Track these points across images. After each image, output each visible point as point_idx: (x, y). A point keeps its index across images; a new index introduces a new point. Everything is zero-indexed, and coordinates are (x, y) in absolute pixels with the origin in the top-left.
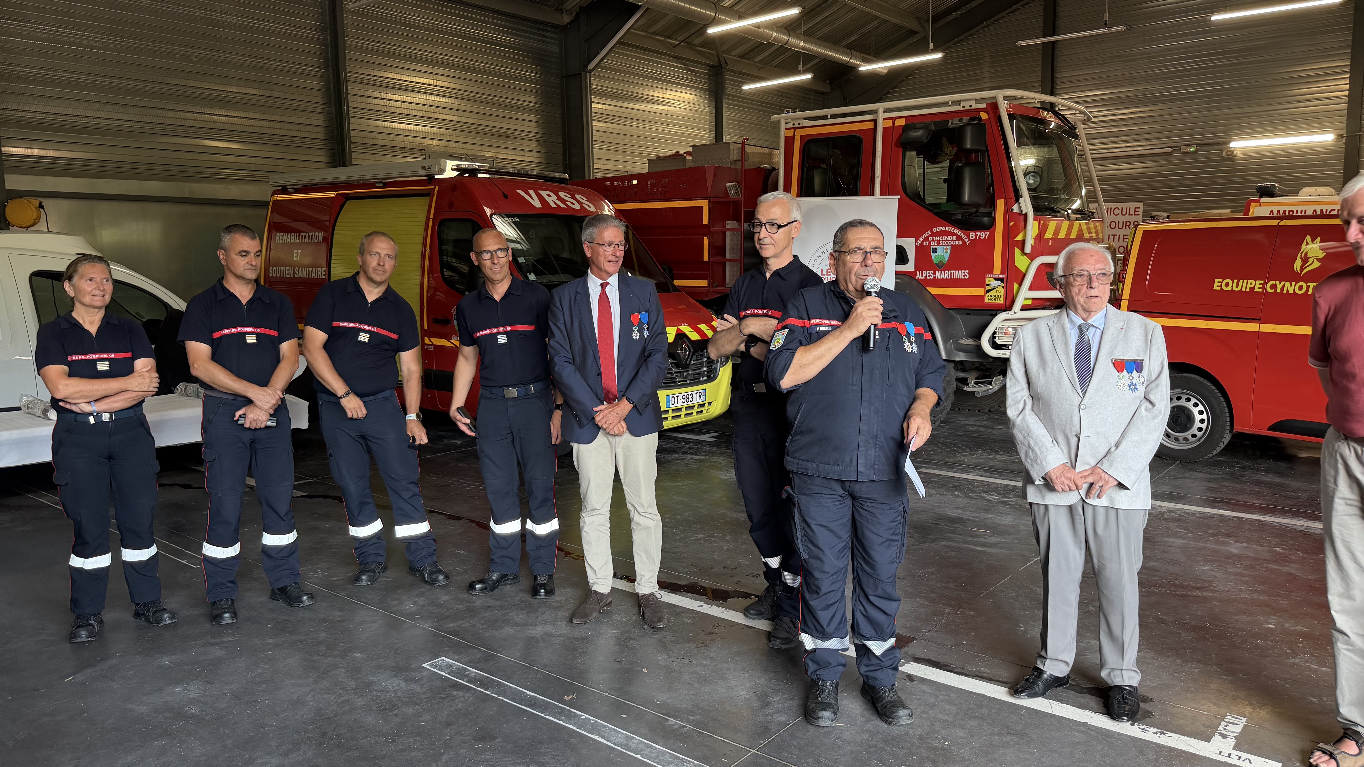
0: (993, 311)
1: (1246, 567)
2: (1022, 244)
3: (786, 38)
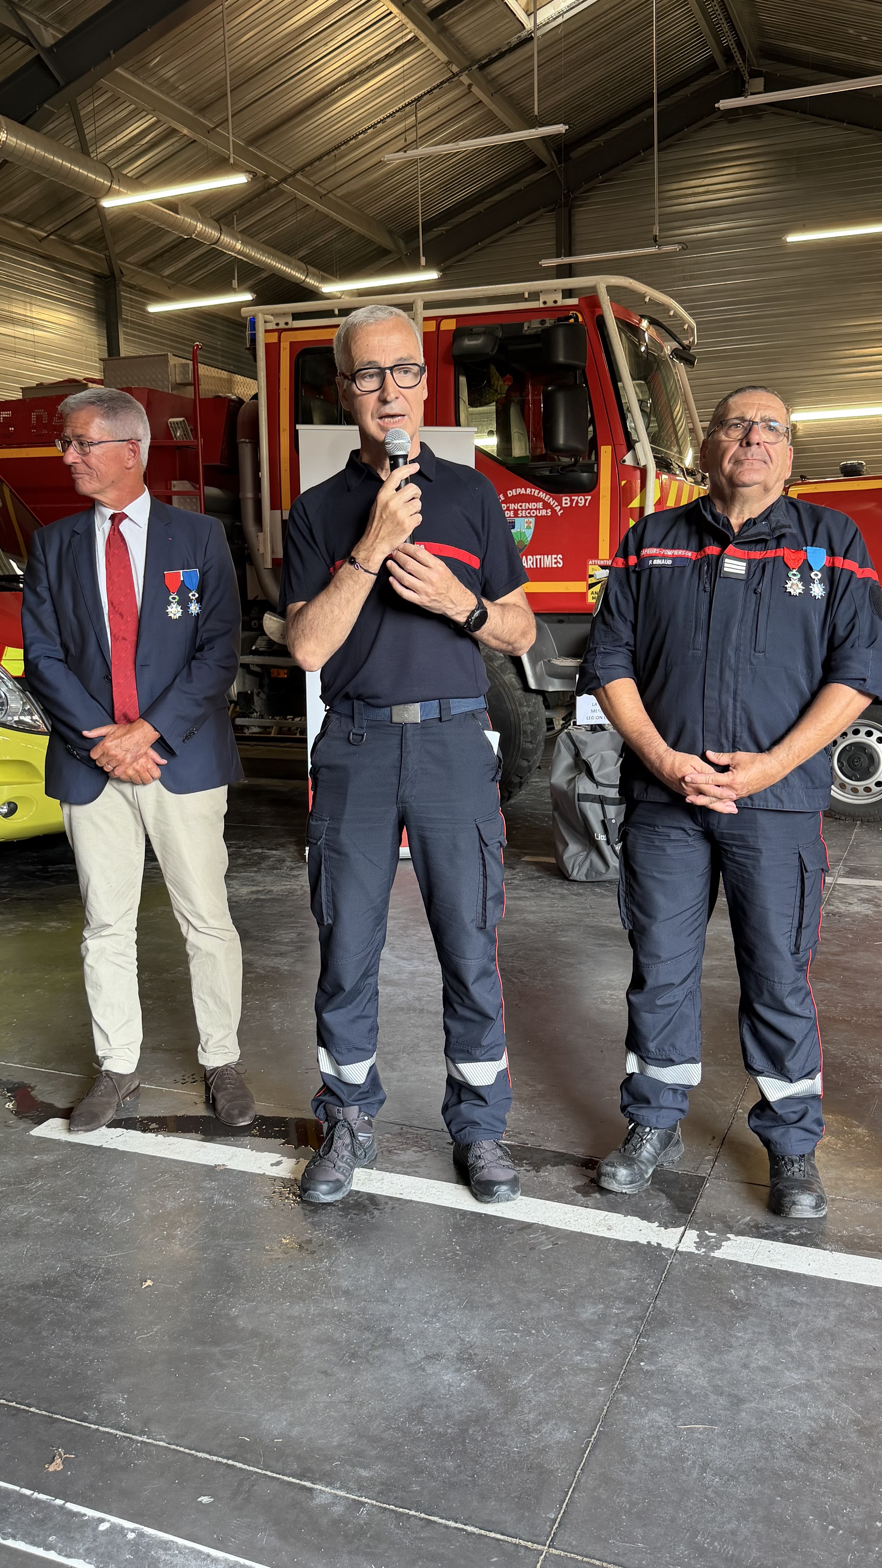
3: (215, 234)
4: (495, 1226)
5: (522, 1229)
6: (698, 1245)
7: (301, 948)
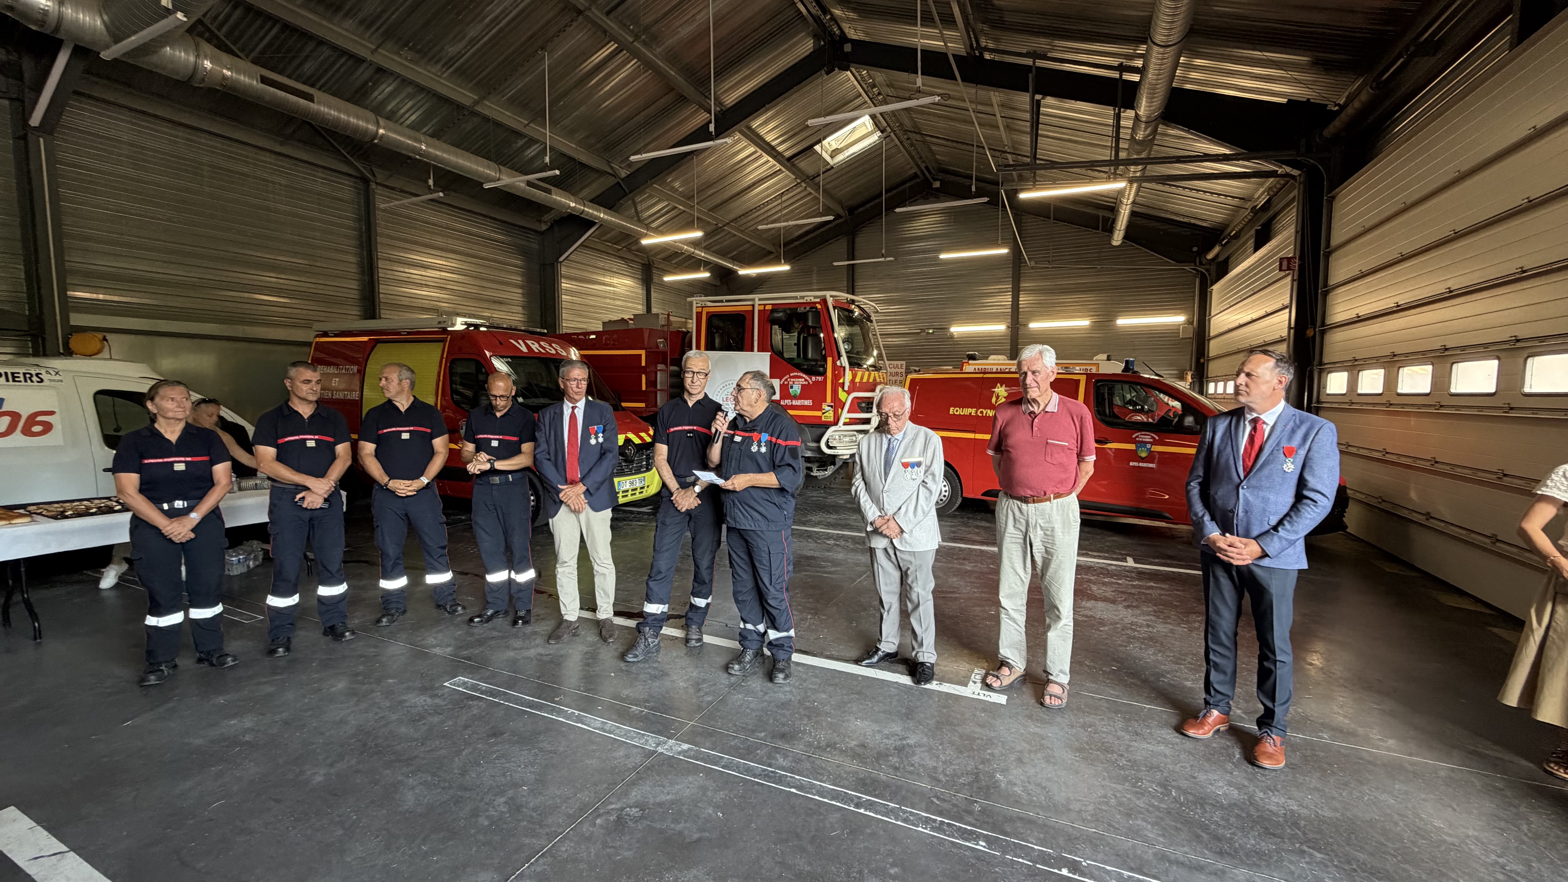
0: (826, 426)
1: (976, 578)
2: (843, 385)
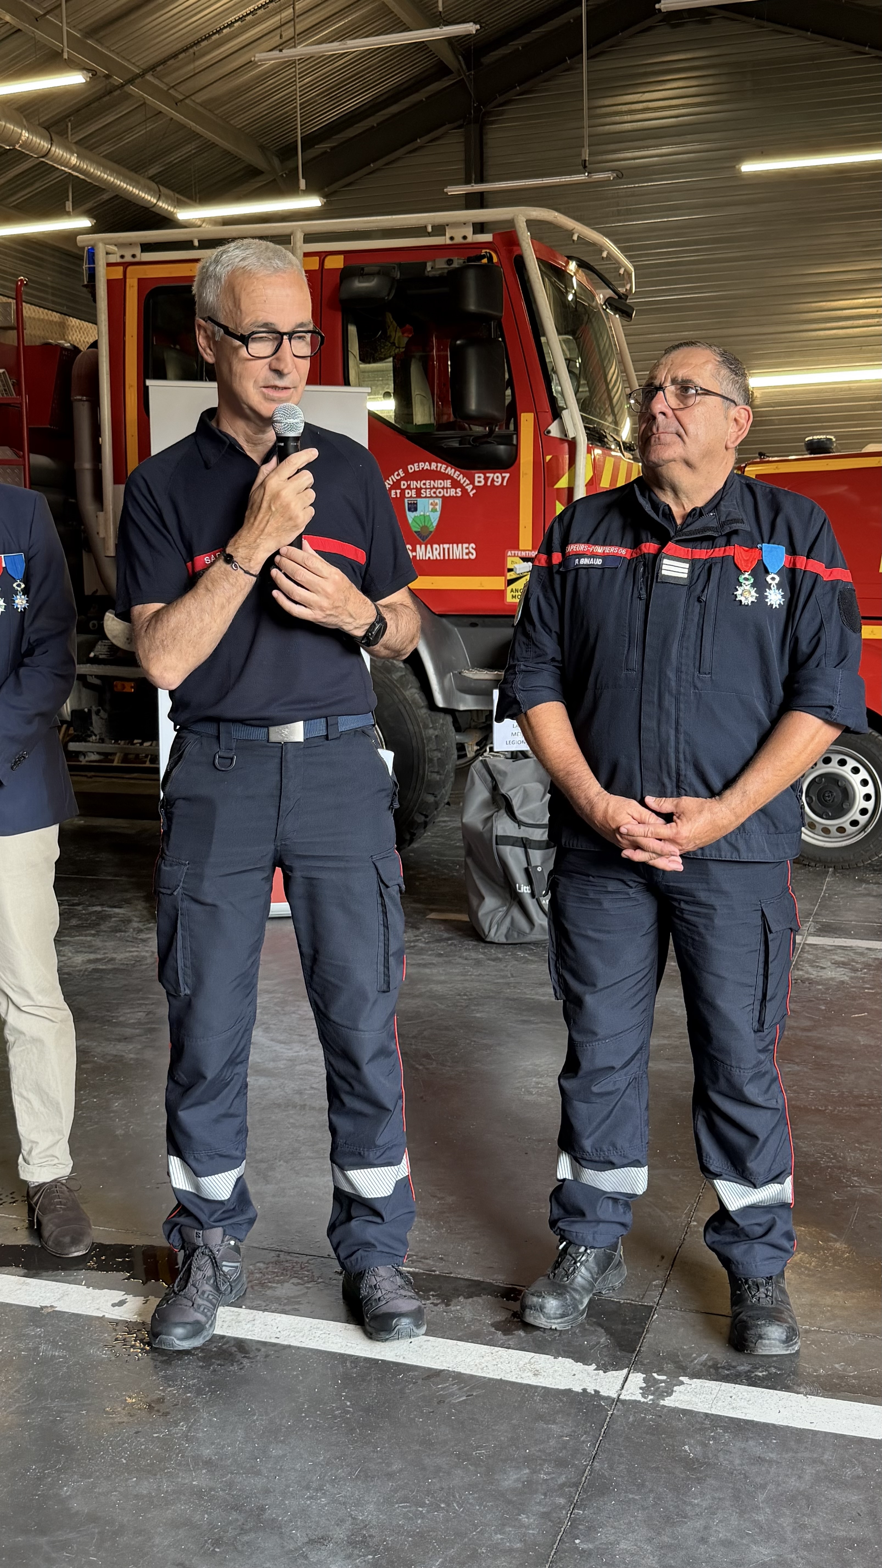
3: (45, 145)
4: (394, 1375)
5: (429, 1377)
6: (645, 1391)
7: (151, 1030)
